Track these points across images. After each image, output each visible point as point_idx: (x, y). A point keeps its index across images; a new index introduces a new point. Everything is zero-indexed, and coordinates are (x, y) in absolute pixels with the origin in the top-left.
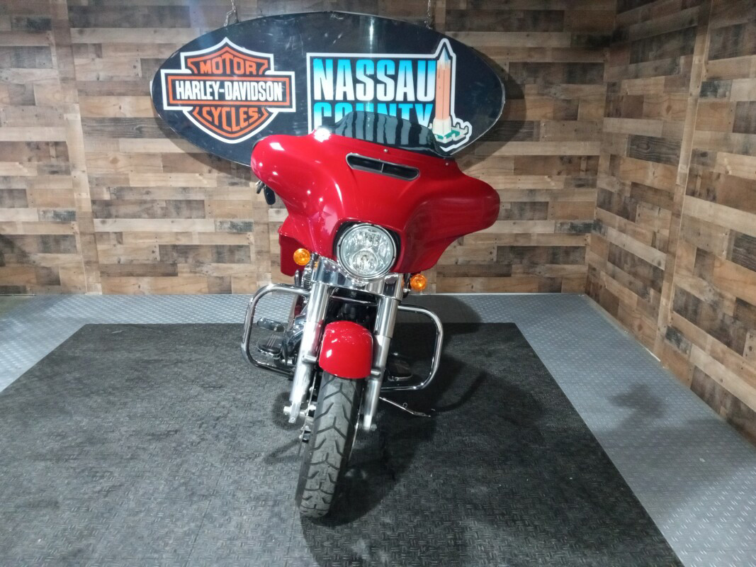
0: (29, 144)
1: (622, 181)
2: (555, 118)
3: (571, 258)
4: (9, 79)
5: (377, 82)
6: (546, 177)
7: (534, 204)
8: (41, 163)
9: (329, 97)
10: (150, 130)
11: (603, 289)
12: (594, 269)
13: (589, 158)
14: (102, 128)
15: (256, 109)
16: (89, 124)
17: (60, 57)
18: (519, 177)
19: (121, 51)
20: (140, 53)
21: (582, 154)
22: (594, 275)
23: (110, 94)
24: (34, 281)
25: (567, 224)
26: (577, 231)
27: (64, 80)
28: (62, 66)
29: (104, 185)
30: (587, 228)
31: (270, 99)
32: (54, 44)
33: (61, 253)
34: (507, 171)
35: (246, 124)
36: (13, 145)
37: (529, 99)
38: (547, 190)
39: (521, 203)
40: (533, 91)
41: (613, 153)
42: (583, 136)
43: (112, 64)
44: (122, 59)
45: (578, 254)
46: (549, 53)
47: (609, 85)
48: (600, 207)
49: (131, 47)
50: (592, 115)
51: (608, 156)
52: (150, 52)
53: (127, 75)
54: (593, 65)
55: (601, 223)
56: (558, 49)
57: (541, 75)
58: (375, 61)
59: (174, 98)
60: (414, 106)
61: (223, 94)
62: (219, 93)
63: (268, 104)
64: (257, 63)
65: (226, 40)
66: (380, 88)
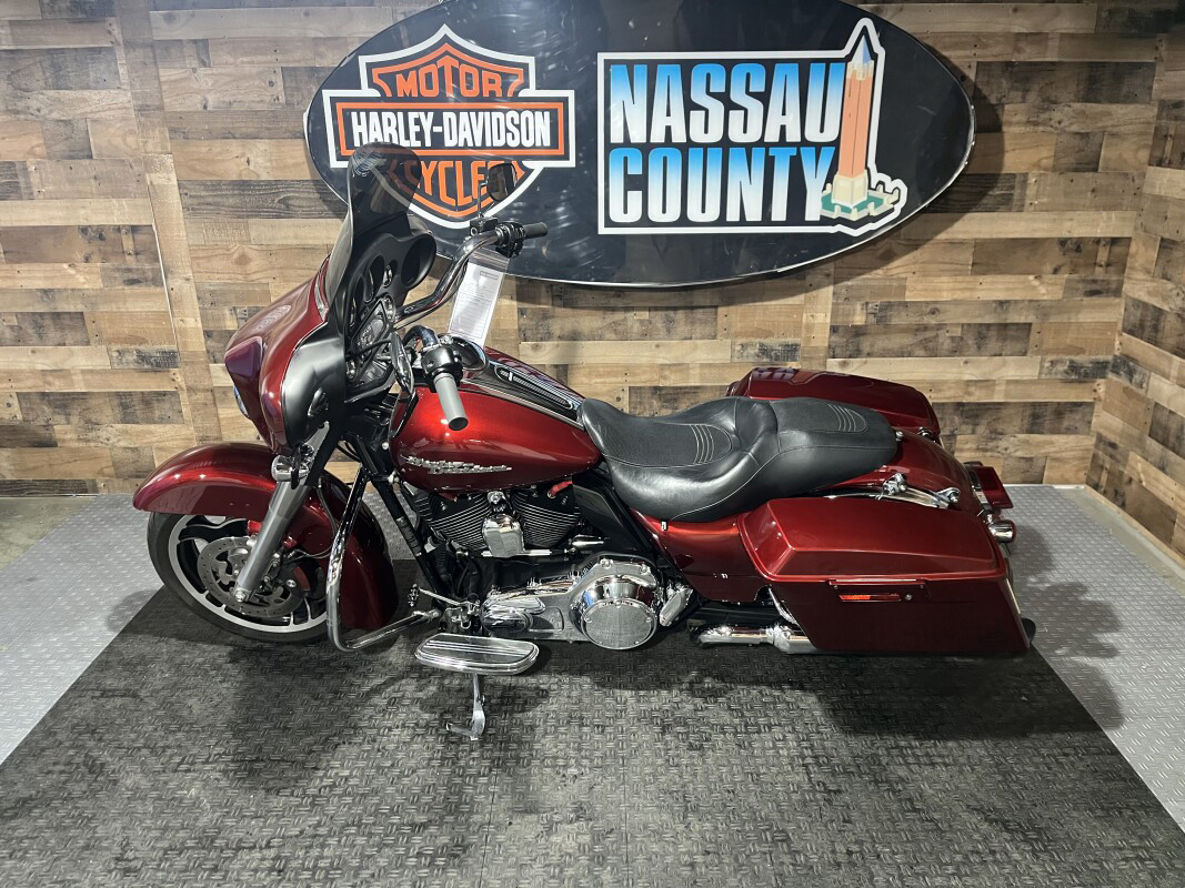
0: (84, 230)
2: (1054, 169)
3: (1066, 423)
4: (42, 113)
5: (730, 106)
6: (1031, 277)
7: (1005, 326)
8: (108, 265)
9: (638, 135)
10: (304, 203)
11: (1134, 486)
12: (1113, 446)
13: (1114, 241)
14: (216, 199)
16: (194, 193)
17: (132, 69)
18: (981, 278)
19: (245, 54)
20: (280, 58)
21: (1099, 233)
22: (1111, 456)
23: (229, 135)
24: (111, 471)
25: (1062, 362)
26: (1081, 374)
27: (142, 110)
28: (137, 84)
29: (226, 303)
30: (1100, 369)
31: (527, 144)
32: (121, 40)
33: (155, 422)
34: (959, 267)
36: (56, 232)
37: (1010, 131)
38: (1030, 301)
39: (981, 325)
40: (1017, 118)
41: (1166, 236)
42: (1106, 200)
43: (227, 79)
44: (248, 69)
45: (1078, 417)
46: (1054, 44)
47: (1163, 105)
48: (1131, 332)
49: (262, 45)
50: (1125, 161)
51: (1155, 240)
52: (298, 55)
53: (258, 99)
54: (1135, 67)
55: (1131, 364)
56: (1072, 36)
57: (1036, 87)
58: (729, 65)
59: (350, 145)
60: (799, 151)
61: (441, 135)
62: (433, 134)
63: (524, 154)
64: (504, 76)
65: (445, 30)
66: (736, 116)
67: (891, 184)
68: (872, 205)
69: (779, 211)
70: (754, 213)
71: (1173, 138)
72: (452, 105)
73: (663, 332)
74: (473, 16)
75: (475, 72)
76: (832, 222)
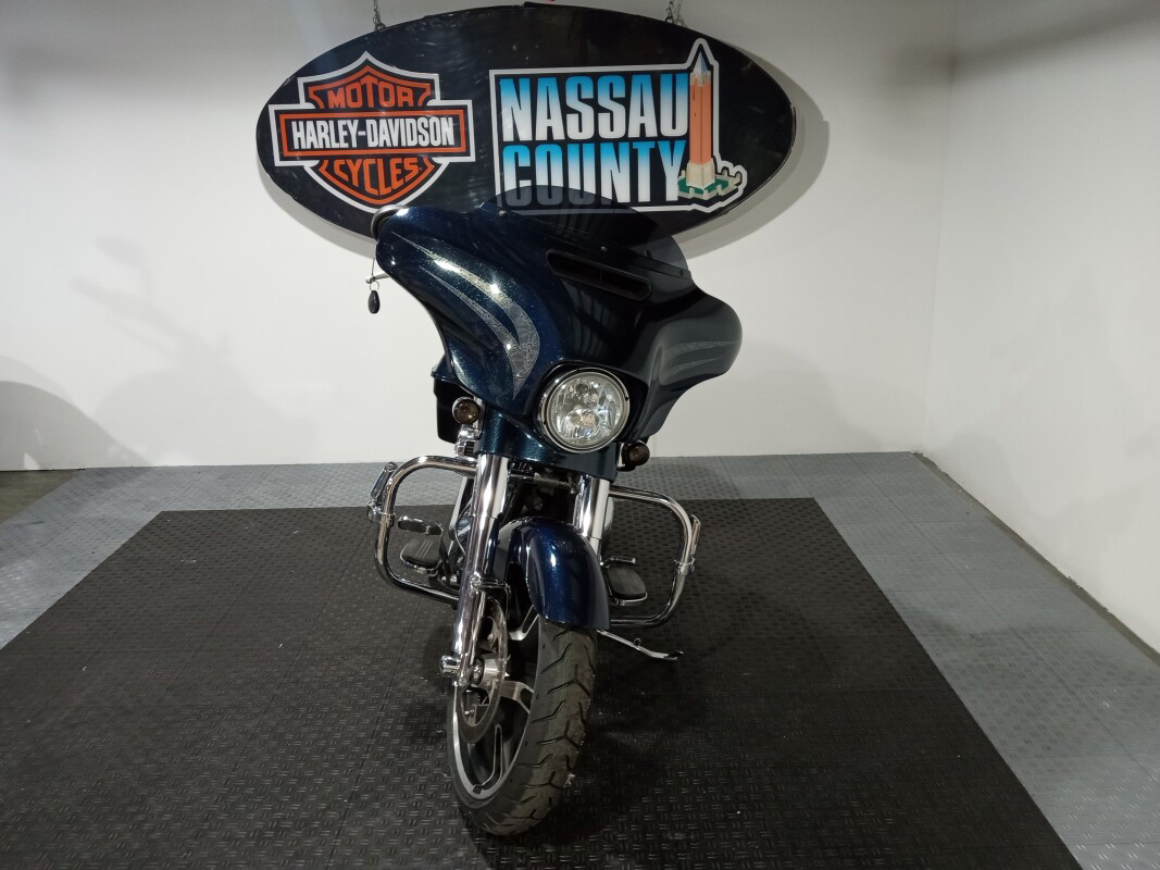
15: (415, 160)
31: (436, 143)
35: (401, 182)
58: (595, 77)
59: (291, 147)
60: (657, 145)
61: (366, 137)
62: (358, 138)
63: (432, 152)
64: (414, 89)
65: (366, 56)
66: (604, 118)
67: (733, 170)
68: (719, 187)
69: (644, 194)
70: (624, 196)
72: (374, 114)
74: (388, 43)
75: (391, 88)
76: (688, 202)
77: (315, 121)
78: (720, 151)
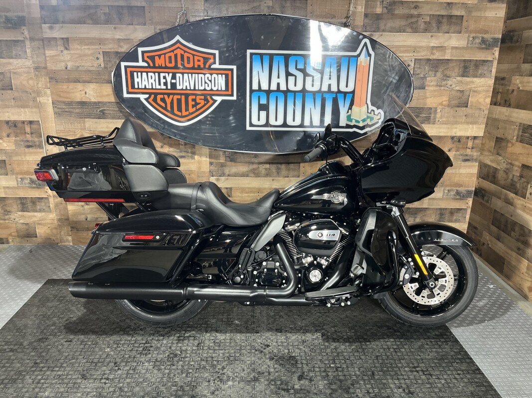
0: (7, 122)
1: (510, 161)
2: (448, 106)
3: (455, 218)
5: (306, 75)
8: (18, 138)
9: (265, 87)
10: (111, 112)
11: (485, 246)
12: (476, 228)
13: (475, 138)
14: (70, 110)
15: (203, 97)
16: (59, 107)
17: (33, 50)
19: (86, 45)
20: (102, 47)
21: (468, 134)
22: (475, 233)
23: (77, 81)
24: (16, 234)
25: (452, 190)
26: (460, 196)
27: (37, 68)
28: (35, 57)
31: (215, 89)
32: (28, 38)
33: (37, 212)
35: (194, 109)
37: (429, 89)
40: (432, 84)
41: (499, 136)
42: (471, 120)
43: (78, 56)
44: (87, 52)
45: (460, 215)
46: (449, 51)
47: (496, 78)
48: (483, 178)
49: (94, 41)
50: (480, 103)
51: (494, 138)
52: (110, 46)
53: (91, 65)
54: (484, 61)
55: (483, 192)
56: (456, 48)
57: (441, 70)
58: (305, 57)
59: (133, 87)
60: (336, 96)
61: (175, 84)
62: (171, 83)
63: (213, 93)
64: (204, 58)
65: (178, 38)
66: (309, 80)
67: (377, 111)
68: (369, 119)
69: (328, 121)
70: (316, 122)
71: (501, 93)
72: (181, 71)
73: (275, 174)
74: (191, 31)
75: (191, 56)
76: (352, 127)
77: (147, 73)
78: (371, 101)
